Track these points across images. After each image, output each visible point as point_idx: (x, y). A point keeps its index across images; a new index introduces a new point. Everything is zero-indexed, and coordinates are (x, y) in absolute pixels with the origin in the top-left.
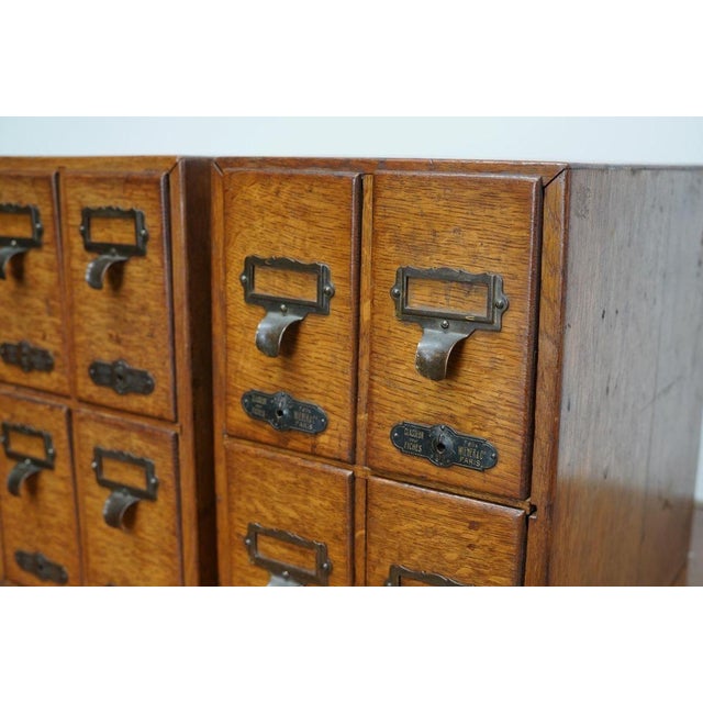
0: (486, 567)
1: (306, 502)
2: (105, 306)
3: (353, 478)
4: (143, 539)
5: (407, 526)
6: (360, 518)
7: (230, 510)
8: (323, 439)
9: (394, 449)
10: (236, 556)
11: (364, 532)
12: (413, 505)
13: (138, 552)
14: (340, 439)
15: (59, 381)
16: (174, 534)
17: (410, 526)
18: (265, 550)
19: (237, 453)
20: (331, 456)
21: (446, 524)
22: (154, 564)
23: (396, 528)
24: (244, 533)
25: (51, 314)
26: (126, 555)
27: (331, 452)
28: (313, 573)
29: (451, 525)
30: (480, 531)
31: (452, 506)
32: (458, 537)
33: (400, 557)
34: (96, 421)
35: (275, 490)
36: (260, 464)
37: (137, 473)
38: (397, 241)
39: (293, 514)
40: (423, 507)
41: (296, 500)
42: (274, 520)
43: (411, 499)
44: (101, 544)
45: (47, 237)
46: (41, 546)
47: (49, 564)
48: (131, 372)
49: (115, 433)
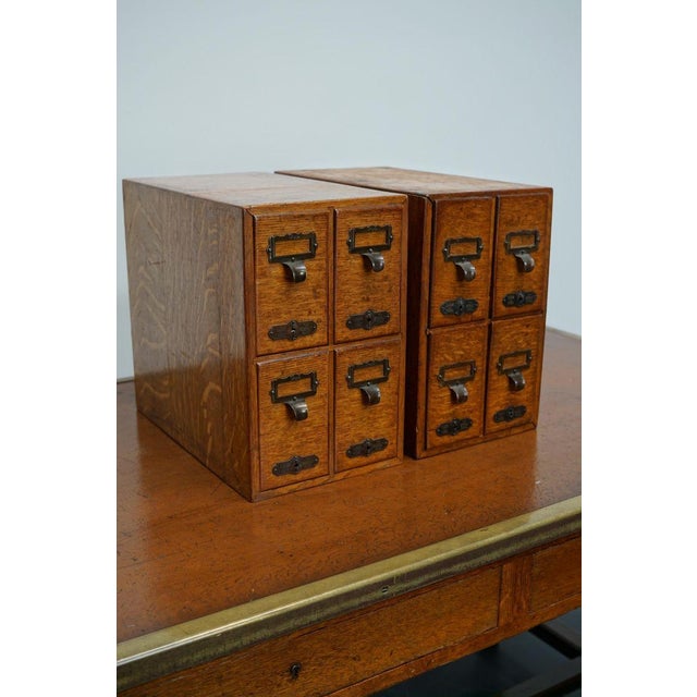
2: (360, 283)
5: (506, 336)
9: (503, 306)
10: (432, 387)
14: (483, 310)
18: (447, 376)
20: (479, 319)
23: (502, 339)
24: (437, 373)
25: (316, 297)
26: (364, 422)
29: (521, 329)
32: (523, 333)
33: (503, 351)
35: (454, 345)
38: (507, 223)
41: (464, 345)
42: (452, 360)
45: (319, 251)
47: (304, 459)
48: (376, 315)
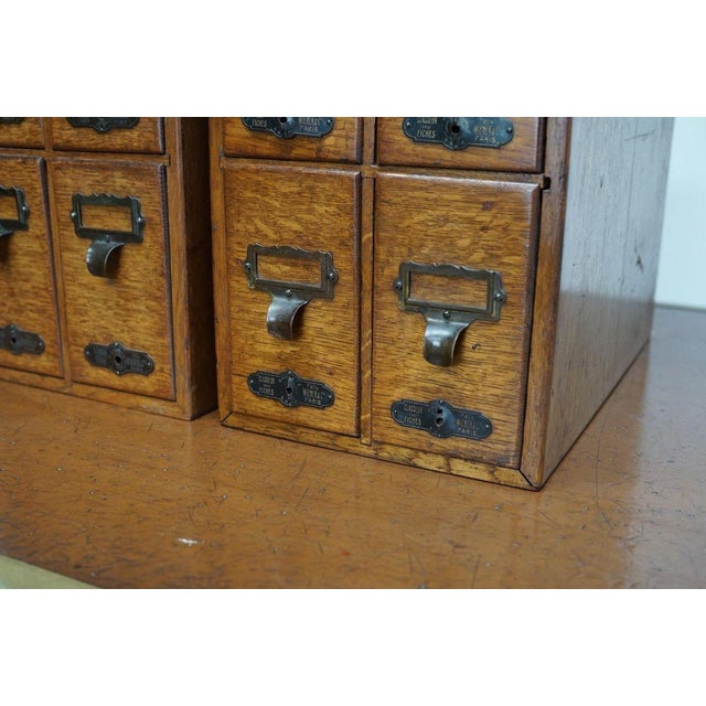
0: (499, 248)
1: (310, 211)
3: (360, 179)
4: (127, 287)
5: (418, 218)
6: (367, 220)
7: (228, 234)
8: (330, 141)
9: (405, 139)
10: (233, 284)
11: (371, 234)
12: (425, 195)
13: (122, 302)
14: (347, 137)
15: (31, 131)
16: (162, 275)
17: (422, 217)
18: (266, 272)
19: (236, 172)
20: (338, 157)
21: (458, 209)
22: (140, 312)
23: (406, 223)
24: (243, 257)
26: (110, 308)
27: (338, 153)
28: (318, 286)
29: (464, 209)
30: (494, 211)
31: (465, 189)
32: (471, 221)
33: (411, 253)
34: (75, 166)
35: (277, 204)
36: (260, 179)
37: (122, 215)
39: (296, 227)
40: (434, 196)
41: (300, 210)
42: (275, 237)
43: (421, 189)
44: (82, 301)
46: (13, 317)
47: (23, 335)
49: (98, 176)
